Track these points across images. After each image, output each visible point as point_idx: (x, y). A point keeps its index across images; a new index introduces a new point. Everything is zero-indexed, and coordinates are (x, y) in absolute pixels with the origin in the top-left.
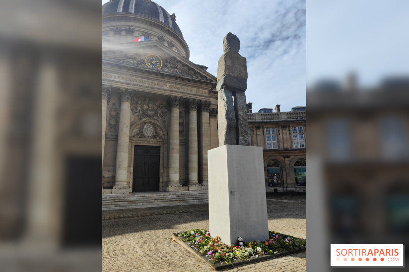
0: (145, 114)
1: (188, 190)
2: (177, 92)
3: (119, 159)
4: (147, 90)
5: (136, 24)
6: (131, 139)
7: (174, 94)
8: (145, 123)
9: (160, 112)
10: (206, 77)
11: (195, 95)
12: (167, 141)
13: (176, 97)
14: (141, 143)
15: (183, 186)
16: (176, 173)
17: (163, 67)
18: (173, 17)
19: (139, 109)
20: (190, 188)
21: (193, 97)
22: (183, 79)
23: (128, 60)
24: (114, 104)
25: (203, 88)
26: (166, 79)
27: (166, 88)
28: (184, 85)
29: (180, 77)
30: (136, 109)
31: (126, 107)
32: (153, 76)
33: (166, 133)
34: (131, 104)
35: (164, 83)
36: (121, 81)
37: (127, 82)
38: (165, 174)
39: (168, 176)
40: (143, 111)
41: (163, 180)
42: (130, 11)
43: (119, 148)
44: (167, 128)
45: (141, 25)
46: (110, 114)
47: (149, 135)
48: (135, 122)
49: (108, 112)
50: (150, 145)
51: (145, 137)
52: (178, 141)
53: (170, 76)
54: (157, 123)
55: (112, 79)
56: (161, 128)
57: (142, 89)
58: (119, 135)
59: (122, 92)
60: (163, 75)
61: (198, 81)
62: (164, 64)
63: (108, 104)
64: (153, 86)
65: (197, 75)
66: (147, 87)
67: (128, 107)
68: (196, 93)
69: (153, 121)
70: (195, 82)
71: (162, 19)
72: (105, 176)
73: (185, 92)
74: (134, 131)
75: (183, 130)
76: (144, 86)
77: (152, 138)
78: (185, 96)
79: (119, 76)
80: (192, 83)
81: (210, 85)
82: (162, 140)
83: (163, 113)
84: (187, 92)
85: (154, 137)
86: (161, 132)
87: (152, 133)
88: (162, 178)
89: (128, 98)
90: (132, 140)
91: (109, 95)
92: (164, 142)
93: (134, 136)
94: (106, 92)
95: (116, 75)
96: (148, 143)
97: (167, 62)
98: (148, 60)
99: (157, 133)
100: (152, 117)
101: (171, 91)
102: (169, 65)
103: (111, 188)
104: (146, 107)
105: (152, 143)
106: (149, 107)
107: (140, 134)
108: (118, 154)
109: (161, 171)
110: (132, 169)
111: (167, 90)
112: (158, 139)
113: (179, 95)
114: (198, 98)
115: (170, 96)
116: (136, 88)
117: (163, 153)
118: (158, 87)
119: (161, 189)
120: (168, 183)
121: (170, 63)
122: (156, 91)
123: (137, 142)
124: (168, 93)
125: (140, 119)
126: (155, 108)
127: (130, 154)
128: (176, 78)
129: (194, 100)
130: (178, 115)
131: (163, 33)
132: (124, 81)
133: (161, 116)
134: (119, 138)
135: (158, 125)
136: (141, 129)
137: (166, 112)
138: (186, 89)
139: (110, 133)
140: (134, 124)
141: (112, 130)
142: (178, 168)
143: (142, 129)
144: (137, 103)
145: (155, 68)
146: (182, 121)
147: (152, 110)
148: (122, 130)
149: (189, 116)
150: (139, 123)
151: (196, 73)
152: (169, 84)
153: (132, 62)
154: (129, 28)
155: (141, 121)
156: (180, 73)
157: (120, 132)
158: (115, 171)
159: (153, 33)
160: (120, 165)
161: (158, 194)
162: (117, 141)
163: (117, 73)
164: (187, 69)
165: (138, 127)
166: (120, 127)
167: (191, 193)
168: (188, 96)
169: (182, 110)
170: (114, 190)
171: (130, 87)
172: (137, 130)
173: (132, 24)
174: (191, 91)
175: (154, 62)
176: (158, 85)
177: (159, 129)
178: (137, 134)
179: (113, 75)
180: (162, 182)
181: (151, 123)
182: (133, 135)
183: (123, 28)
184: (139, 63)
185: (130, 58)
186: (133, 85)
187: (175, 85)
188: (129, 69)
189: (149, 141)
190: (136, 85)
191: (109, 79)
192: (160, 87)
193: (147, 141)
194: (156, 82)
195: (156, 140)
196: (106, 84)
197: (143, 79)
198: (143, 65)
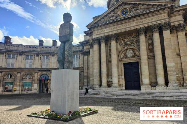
0: (126, 44)
1: (156, 90)
2: (141, 25)
4: (122, 31)
6: (120, 60)
7: (139, 27)
8: (127, 49)
9: (135, 40)
10: (161, 5)
11: (156, 21)
13: (140, 28)
14: (126, 61)
19: (123, 42)
20: (157, 88)
21: (154, 23)
22: (143, 15)
23: (110, 19)
25: (162, 14)
26: (132, 20)
27: (134, 25)
28: (146, 18)
30: (121, 42)
31: (113, 43)
32: (124, 21)
35: (132, 23)
36: (109, 31)
37: (112, 30)
40: (125, 43)
46: (109, 49)
47: (130, 56)
48: (121, 50)
50: (132, 62)
51: (128, 58)
53: (134, 17)
54: (134, 48)
55: (105, 32)
57: (119, 31)
59: (110, 37)
61: (155, 11)
64: (125, 27)
65: (154, 6)
66: (122, 29)
68: (156, 20)
69: (131, 47)
70: (153, 12)
73: (147, 22)
76: (120, 29)
77: (132, 57)
78: (147, 25)
80: (151, 14)
81: (166, 9)
84: (149, 21)
85: (134, 56)
87: (132, 55)
88: (141, 81)
89: (113, 39)
92: (140, 58)
93: (122, 58)
94: (103, 39)
98: (121, 13)
99: (135, 54)
100: (130, 45)
101: (137, 25)
102: (133, 10)
104: (126, 40)
105: (132, 60)
106: (128, 39)
112: (136, 57)
113: (142, 26)
114: (158, 22)
116: (117, 32)
117: (140, 66)
118: (129, 26)
121: (134, 8)
122: (127, 30)
123: (124, 62)
124: (135, 28)
125: (124, 48)
126: (132, 39)
128: (139, 16)
129: (155, 25)
132: (111, 31)
133: (136, 42)
136: (126, 53)
138: (148, 20)
139: (110, 59)
144: (121, 39)
146: (151, 42)
147: (130, 40)
150: (123, 50)
152: (135, 22)
153: (112, 19)
155: (125, 49)
156: (141, 11)
163: (107, 28)
164: (146, 6)
165: (124, 53)
168: (150, 24)
171: (113, 33)
174: (152, 19)
175: (124, 13)
177: (136, 51)
178: (124, 57)
179: (105, 29)
181: (130, 48)
182: (121, 58)
184: (116, 17)
186: (115, 31)
187: (139, 21)
188: (111, 23)
189: (131, 60)
190: (116, 30)
191: (104, 32)
192: (130, 26)
193: (130, 60)
194: (127, 24)
195: (135, 58)
196: (103, 35)
197: (120, 25)
198: (118, 18)
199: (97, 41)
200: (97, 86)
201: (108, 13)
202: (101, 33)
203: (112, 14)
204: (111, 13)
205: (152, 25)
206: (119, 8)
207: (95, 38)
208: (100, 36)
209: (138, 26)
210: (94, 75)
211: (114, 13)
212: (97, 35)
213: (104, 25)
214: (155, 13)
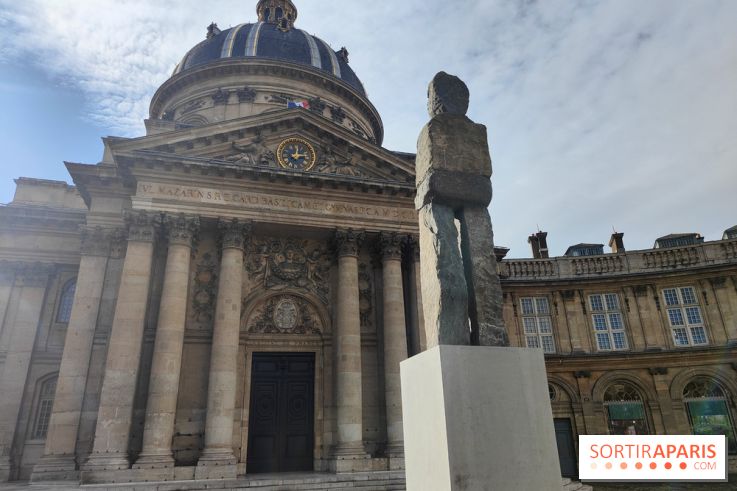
0: (277, 276)
1: (388, 468)
2: (350, 218)
3: (214, 389)
4: (281, 219)
5: (261, 79)
6: (244, 338)
7: (344, 225)
8: (278, 297)
9: (312, 268)
11: (396, 223)
12: (331, 339)
13: (350, 230)
14: (268, 346)
15: (373, 457)
16: (354, 422)
17: (317, 164)
18: (343, 55)
21: (391, 228)
22: (364, 189)
23: (238, 156)
24: (207, 256)
26: (324, 191)
27: (326, 212)
28: (369, 202)
29: (358, 185)
30: (258, 263)
31: (233, 261)
32: (295, 185)
33: (327, 319)
34: (245, 254)
35: (321, 201)
36: (225, 203)
37: (236, 204)
38: (327, 424)
39: (335, 430)
40: (272, 268)
41: (322, 439)
42: (247, 54)
43: (214, 360)
44: (330, 306)
45: (272, 80)
46: (197, 280)
47: (287, 326)
48: (254, 297)
49: (193, 276)
50: (290, 350)
51: (279, 332)
52: (358, 338)
53: (333, 185)
54: (307, 295)
55: (204, 200)
56: (316, 307)
57: (269, 218)
58: (217, 329)
59: (226, 228)
60: (318, 184)
61: (401, 190)
62: (319, 158)
63: (192, 257)
64: (296, 210)
65: (397, 176)
66: (281, 212)
67: (238, 262)
68: (396, 219)
69: (294, 290)
70: (393, 192)
71: (317, 63)
72: (182, 433)
73: (371, 217)
74: (253, 317)
75: (370, 308)
76: (274, 212)
77: (294, 332)
78: (370, 227)
79: (218, 191)
80: (385, 196)
82: (318, 338)
83: (319, 270)
84: (376, 217)
85: (300, 329)
86: (316, 318)
87: (293, 320)
88: (322, 435)
89: (237, 242)
90: (247, 339)
91: (195, 236)
92: (323, 340)
93: (251, 330)
94: (189, 230)
95: (211, 190)
96: (284, 346)
97: (326, 153)
98: (284, 152)
99: (305, 319)
100: (293, 281)
101: (337, 217)
102: (332, 160)
103: (194, 463)
104: (279, 258)
105: (294, 345)
106: (287, 258)
107: (267, 324)
108: (213, 375)
109: (319, 416)
110: (246, 412)
111: (327, 216)
112: (309, 335)
113: (357, 226)
115: (335, 231)
116: (257, 217)
117: (322, 371)
118: (307, 211)
119: (318, 464)
120: (335, 448)
121: (333, 153)
122: (302, 221)
124: (330, 223)
125: (266, 287)
126: (302, 260)
127: (241, 375)
128: (349, 186)
129: (394, 234)
130: (356, 274)
131: (319, 92)
132: (229, 203)
133: (316, 277)
134: (215, 336)
135: (308, 301)
136: (270, 311)
137: (328, 269)
138: (373, 211)
139: (196, 326)
140: (250, 301)
141: (202, 318)
142: (360, 407)
143: (272, 311)
144: (259, 251)
145: (299, 167)
146: (365, 286)
147: (295, 265)
148: (222, 317)
149: (381, 274)
150: (262, 297)
151: (395, 172)
152: (333, 203)
153: (247, 159)
154: (246, 89)
155: (269, 293)
156: (356, 174)
157: (217, 320)
158: (203, 418)
159: (296, 93)
160: (215, 403)
161: (308, 481)
162: (211, 343)
163: (213, 186)
164: (373, 164)
165: (261, 307)
166: (218, 308)
167: (393, 476)
168: (379, 227)
169: (367, 259)
170: (199, 468)
171: (242, 216)
172: (258, 314)
173: (251, 79)
174: (386, 214)
175: (296, 156)
176: (307, 206)
177: (311, 310)
178: (260, 325)
179: (205, 191)
180: (322, 447)
181: (293, 295)
182: (248, 327)
183: (233, 88)
184: (264, 159)
185: (244, 152)
186: (251, 209)
187: (346, 204)
188: (240, 175)
189: (288, 341)
190: (256, 210)
191: (197, 200)
192: (311, 211)
193: (284, 341)
194: (302, 201)
195: (303, 338)
196: (189, 211)
197: (273, 197)
198: (272, 165)
199: (152, 230)
200: (119, 461)
201: (233, 133)
202: (181, 198)
203: (246, 141)
204: (246, 135)
205: (387, 232)
206: (280, 129)
207: (143, 213)
208: (173, 209)
209: (343, 221)
210: (104, 398)
211: (257, 142)
212: (155, 200)
213: (205, 171)
214: (398, 196)
